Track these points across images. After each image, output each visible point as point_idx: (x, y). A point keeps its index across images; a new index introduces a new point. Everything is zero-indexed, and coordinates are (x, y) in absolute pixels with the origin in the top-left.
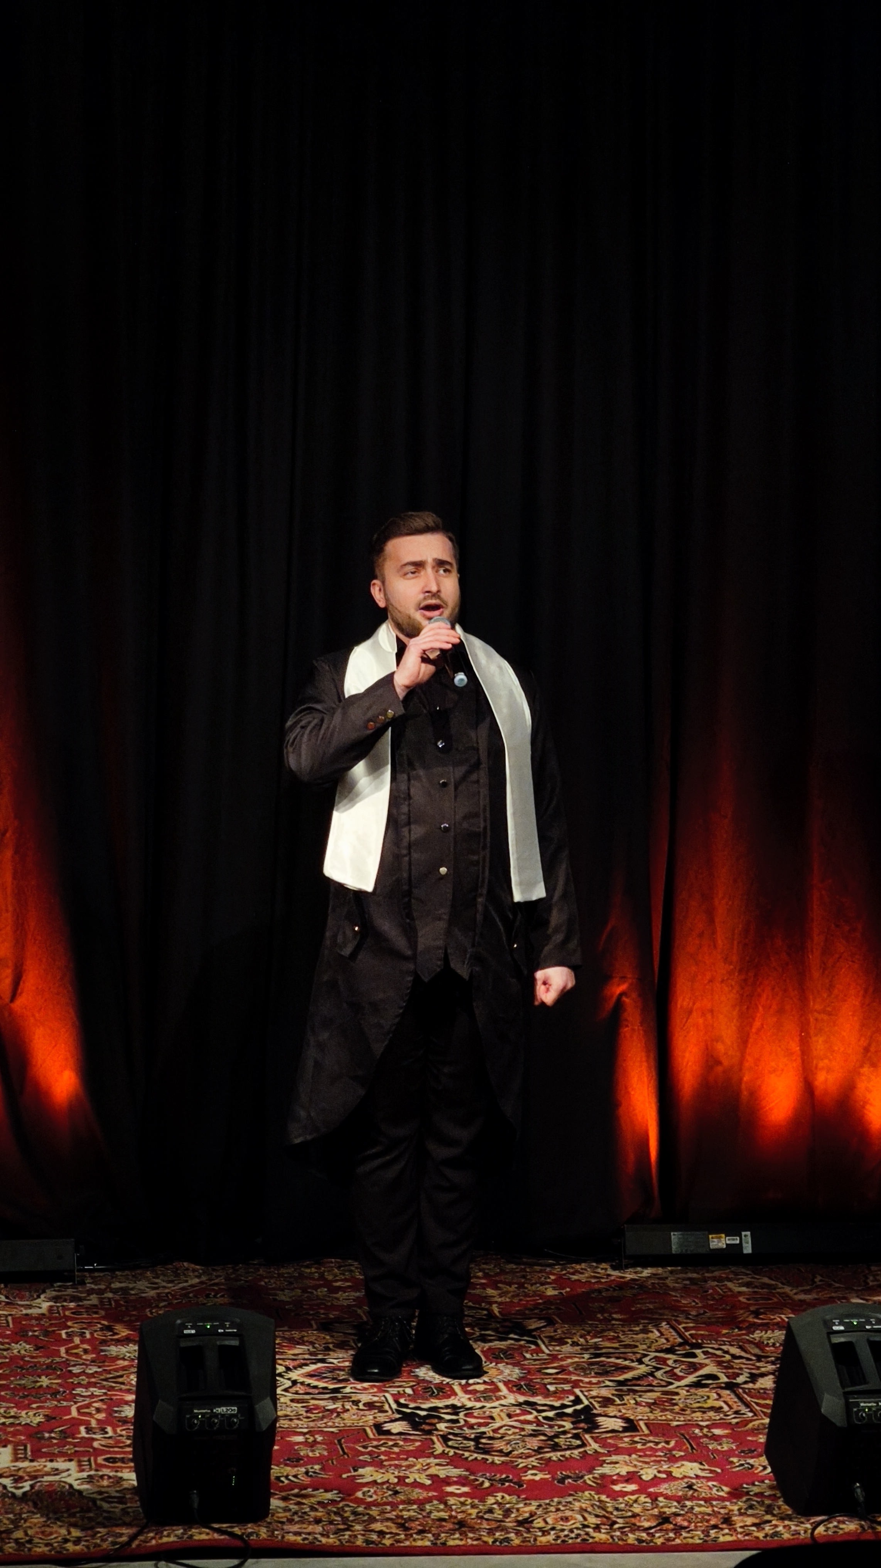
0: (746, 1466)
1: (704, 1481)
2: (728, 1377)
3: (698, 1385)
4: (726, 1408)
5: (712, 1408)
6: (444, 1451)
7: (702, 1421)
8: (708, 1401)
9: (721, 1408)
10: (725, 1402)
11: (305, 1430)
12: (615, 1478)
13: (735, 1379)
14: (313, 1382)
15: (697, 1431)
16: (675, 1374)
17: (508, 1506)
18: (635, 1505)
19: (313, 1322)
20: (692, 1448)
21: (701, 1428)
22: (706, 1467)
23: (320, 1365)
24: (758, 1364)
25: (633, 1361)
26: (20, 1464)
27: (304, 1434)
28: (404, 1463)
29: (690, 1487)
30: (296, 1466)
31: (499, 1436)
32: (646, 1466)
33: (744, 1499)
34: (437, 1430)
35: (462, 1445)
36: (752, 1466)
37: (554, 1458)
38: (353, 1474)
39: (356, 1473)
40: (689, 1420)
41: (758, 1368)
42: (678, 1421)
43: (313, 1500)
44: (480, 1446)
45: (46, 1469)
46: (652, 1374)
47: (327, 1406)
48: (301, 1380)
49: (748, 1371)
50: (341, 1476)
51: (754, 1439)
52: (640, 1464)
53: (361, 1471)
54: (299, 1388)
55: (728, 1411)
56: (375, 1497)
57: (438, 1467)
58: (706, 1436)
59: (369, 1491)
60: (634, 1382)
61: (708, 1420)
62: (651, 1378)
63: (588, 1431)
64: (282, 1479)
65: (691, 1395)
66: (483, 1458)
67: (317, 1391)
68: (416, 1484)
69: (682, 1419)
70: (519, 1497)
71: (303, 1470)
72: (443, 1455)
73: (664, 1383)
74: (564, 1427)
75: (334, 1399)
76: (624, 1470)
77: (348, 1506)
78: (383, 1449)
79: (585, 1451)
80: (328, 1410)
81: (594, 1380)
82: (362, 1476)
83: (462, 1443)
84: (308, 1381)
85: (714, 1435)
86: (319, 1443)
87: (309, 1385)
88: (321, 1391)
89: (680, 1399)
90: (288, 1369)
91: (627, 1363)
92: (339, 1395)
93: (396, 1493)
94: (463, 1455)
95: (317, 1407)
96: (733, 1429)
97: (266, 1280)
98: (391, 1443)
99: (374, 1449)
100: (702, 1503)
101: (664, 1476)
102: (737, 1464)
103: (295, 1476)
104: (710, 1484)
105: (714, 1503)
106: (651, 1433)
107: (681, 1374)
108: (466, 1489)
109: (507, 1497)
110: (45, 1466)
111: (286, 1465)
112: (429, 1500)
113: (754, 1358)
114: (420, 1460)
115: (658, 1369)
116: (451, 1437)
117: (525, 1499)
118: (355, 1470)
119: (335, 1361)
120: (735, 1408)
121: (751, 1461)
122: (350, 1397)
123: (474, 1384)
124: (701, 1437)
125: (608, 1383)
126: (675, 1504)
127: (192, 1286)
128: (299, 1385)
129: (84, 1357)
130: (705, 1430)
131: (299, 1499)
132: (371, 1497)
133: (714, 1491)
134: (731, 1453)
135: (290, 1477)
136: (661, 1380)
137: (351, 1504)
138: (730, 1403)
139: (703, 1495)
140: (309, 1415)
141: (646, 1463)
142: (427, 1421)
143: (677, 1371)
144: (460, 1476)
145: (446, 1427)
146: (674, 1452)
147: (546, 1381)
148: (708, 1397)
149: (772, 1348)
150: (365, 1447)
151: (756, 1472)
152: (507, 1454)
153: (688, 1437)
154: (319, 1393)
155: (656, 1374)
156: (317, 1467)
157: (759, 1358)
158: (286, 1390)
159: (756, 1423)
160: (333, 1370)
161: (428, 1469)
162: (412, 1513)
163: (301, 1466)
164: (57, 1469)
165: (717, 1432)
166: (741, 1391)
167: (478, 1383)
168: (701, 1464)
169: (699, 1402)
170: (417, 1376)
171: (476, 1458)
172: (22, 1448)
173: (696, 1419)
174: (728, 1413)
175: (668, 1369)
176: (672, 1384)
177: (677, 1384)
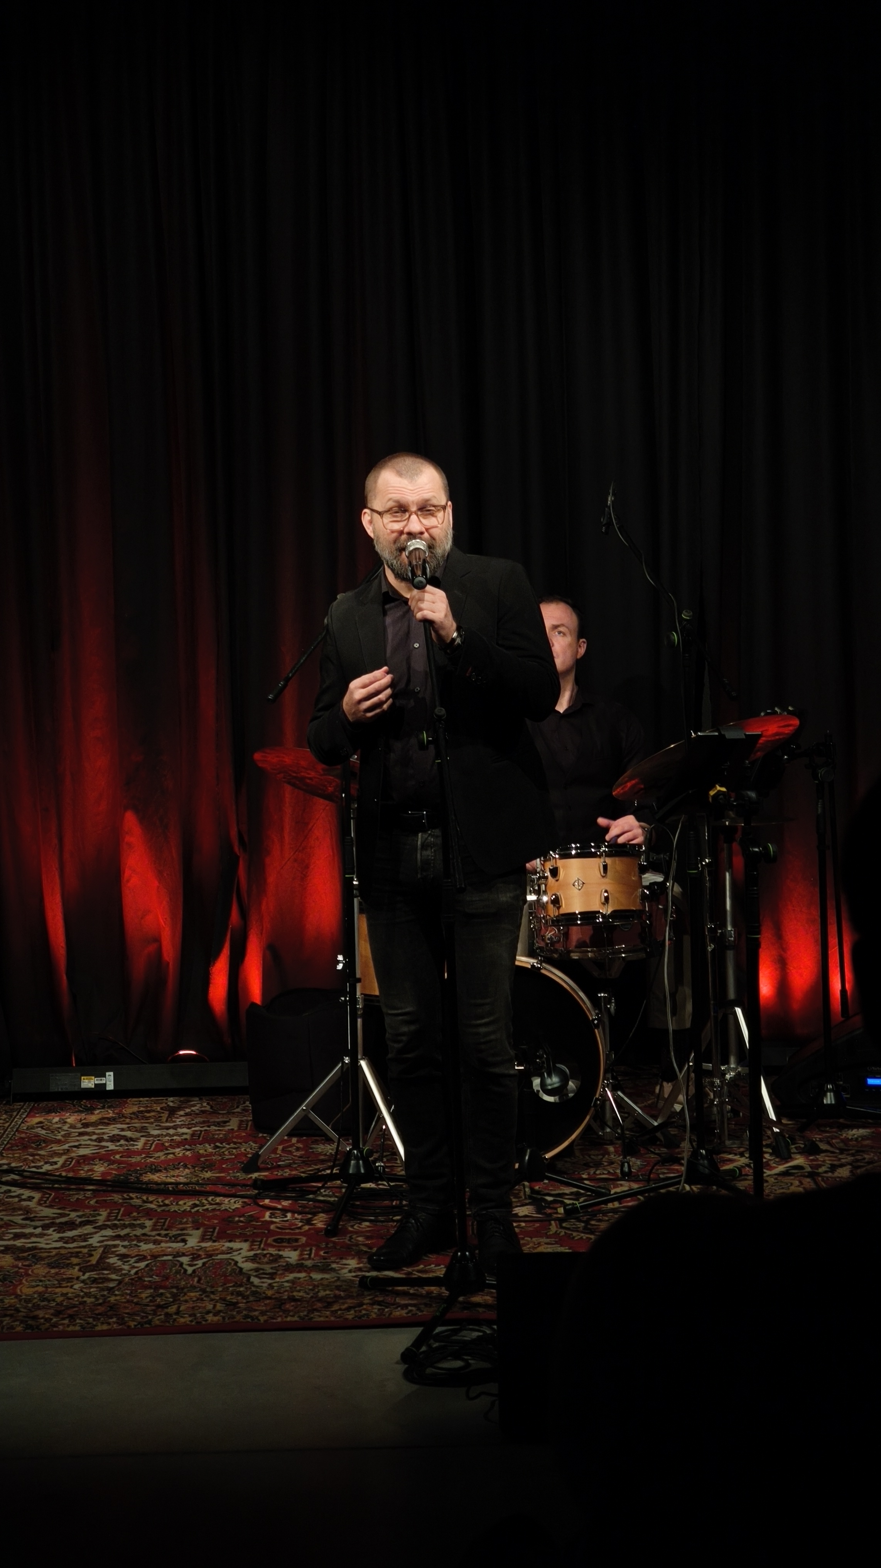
3: (785, 1173)
6: (556, 1231)
24: (840, 1156)
25: (736, 1154)
26: (203, 1245)
35: (574, 1226)
44: (589, 1226)
45: (224, 1248)
57: (546, 1246)
72: (556, 1234)
83: (574, 1224)
110: (224, 1246)
129: (295, 1154)
164: (231, 1249)
172: (211, 1230)
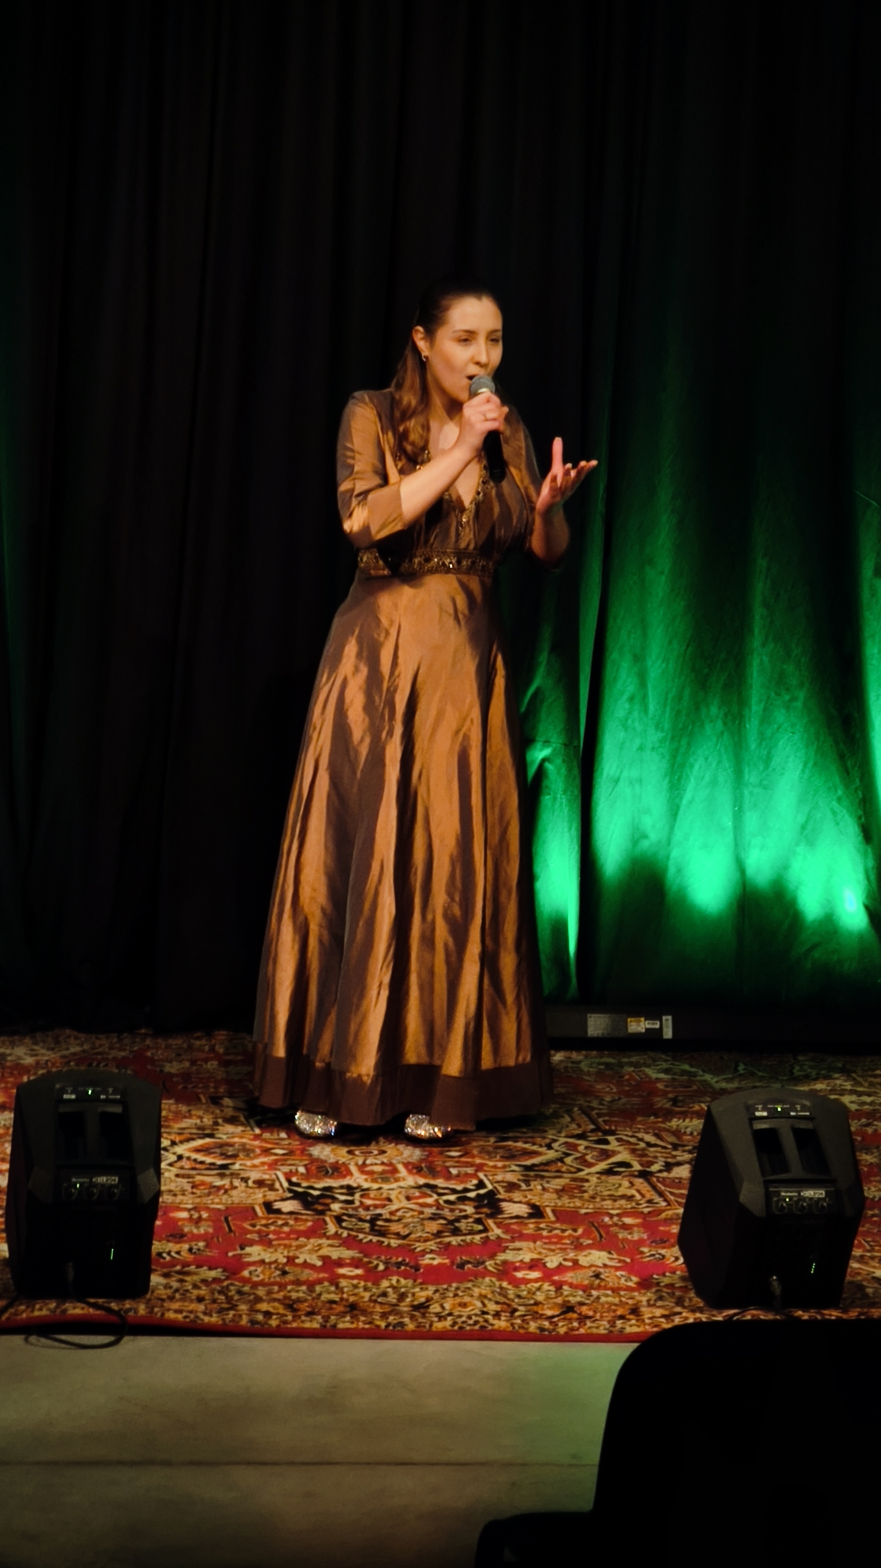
0: (657, 1256)
1: (613, 1270)
2: (641, 1165)
3: (609, 1172)
4: (638, 1197)
5: (623, 1197)
6: (336, 1233)
7: (612, 1209)
8: (620, 1189)
9: (633, 1196)
10: (638, 1191)
11: (190, 1206)
12: (518, 1264)
13: (649, 1167)
14: (200, 1157)
15: (607, 1219)
16: (586, 1161)
17: (403, 1290)
18: (538, 1293)
19: (202, 1096)
20: (601, 1236)
21: (611, 1216)
22: (615, 1256)
23: (208, 1140)
24: (674, 1153)
25: (541, 1146)
27: (189, 1210)
28: (294, 1243)
29: (597, 1276)
30: (179, 1242)
31: (396, 1218)
32: (552, 1253)
33: (654, 1290)
34: (330, 1210)
35: (356, 1227)
36: (664, 1257)
37: (454, 1243)
38: (239, 1252)
39: (243, 1252)
40: (599, 1208)
41: (674, 1157)
42: (587, 1208)
43: (196, 1278)
44: (376, 1228)
46: (561, 1160)
47: (213, 1182)
48: (187, 1154)
49: (663, 1159)
50: (227, 1254)
51: (667, 1229)
52: (544, 1251)
53: (248, 1250)
54: (184, 1163)
55: (641, 1200)
56: (262, 1277)
57: (330, 1249)
58: (616, 1225)
59: (256, 1270)
60: (541, 1168)
61: (618, 1209)
62: (560, 1164)
63: (491, 1216)
64: (165, 1255)
65: (602, 1182)
66: (378, 1241)
67: (204, 1167)
68: (305, 1265)
69: (591, 1206)
70: (415, 1281)
71: (186, 1246)
72: (336, 1236)
73: (573, 1170)
74: (465, 1211)
75: (222, 1176)
76: (527, 1257)
77: (232, 1284)
78: (272, 1228)
79: (487, 1237)
80: (215, 1187)
81: (500, 1164)
82: (249, 1255)
83: (356, 1224)
84: (194, 1156)
85: (624, 1224)
86: (205, 1220)
87: (195, 1160)
88: (208, 1166)
89: (590, 1186)
90: (173, 1143)
91: (535, 1148)
92: (227, 1172)
93: (284, 1273)
94: (357, 1236)
95: (203, 1183)
96: (644, 1219)
97: (154, 1051)
98: (280, 1222)
99: (264, 1229)
100: (609, 1292)
101: (570, 1264)
102: (648, 1254)
103: (178, 1253)
104: (619, 1273)
105: (622, 1293)
106: (558, 1220)
107: (593, 1161)
108: (359, 1272)
109: (403, 1281)
111: (168, 1241)
112: (320, 1282)
113: (670, 1146)
114: (312, 1241)
115: (567, 1155)
116: (345, 1218)
117: (421, 1284)
118: (242, 1249)
119: (224, 1137)
120: (648, 1196)
121: (663, 1252)
122: (239, 1174)
123: (372, 1165)
124: (610, 1226)
125: (514, 1168)
126: (581, 1293)
127: (74, 1054)
128: (184, 1160)
130: (615, 1219)
131: (181, 1277)
132: (258, 1276)
133: (623, 1281)
134: (641, 1242)
135: (173, 1254)
136: (571, 1166)
137: (237, 1283)
138: (643, 1192)
139: (611, 1284)
140: (194, 1190)
141: (553, 1250)
142: (321, 1201)
143: (588, 1158)
144: (353, 1259)
145: (341, 1208)
146: (581, 1240)
147: (448, 1164)
148: (620, 1185)
149: (689, 1137)
150: (254, 1226)
151: (667, 1262)
152: (405, 1237)
153: (596, 1224)
154: (207, 1169)
155: (565, 1160)
156: (201, 1244)
157: (675, 1147)
158: (171, 1165)
159: (670, 1213)
160: (221, 1146)
161: (320, 1249)
162: (301, 1295)
163: (185, 1242)
165: (628, 1220)
166: (655, 1179)
167: (376, 1164)
168: (610, 1253)
169: (610, 1190)
170: (311, 1155)
171: (371, 1241)
173: (605, 1207)
174: (641, 1202)
175: (579, 1155)
176: (580, 1170)
177: (587, 1171)
